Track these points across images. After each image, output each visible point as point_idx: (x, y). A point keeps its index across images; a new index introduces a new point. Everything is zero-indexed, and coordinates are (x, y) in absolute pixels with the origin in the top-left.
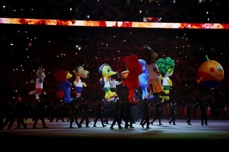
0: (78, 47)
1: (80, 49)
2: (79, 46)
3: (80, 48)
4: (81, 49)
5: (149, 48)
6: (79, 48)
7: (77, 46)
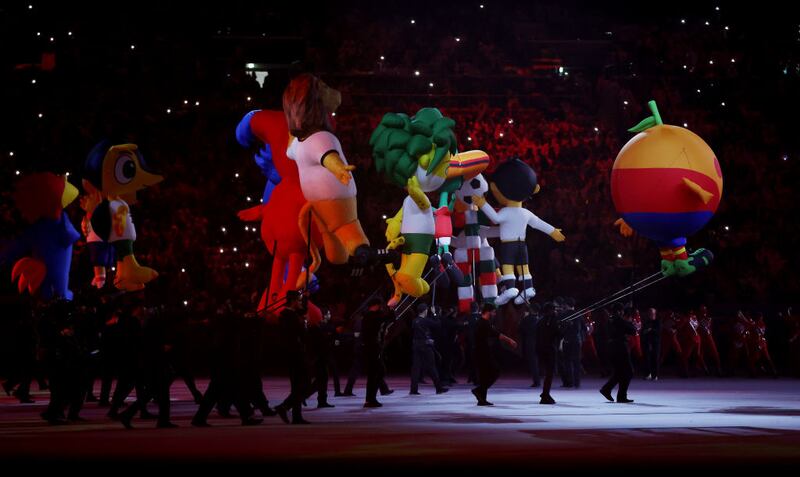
0: (254, 70)
1: (261, 77)
2: (257, 66)
3: (266, 74)
4: (266, 78)
5: (561, 70)
6: (257, 73)
7: (251, 66)
